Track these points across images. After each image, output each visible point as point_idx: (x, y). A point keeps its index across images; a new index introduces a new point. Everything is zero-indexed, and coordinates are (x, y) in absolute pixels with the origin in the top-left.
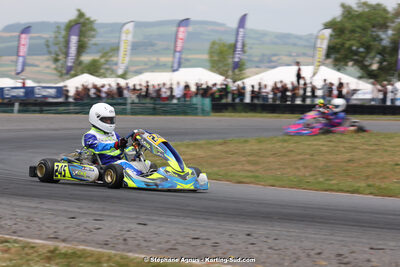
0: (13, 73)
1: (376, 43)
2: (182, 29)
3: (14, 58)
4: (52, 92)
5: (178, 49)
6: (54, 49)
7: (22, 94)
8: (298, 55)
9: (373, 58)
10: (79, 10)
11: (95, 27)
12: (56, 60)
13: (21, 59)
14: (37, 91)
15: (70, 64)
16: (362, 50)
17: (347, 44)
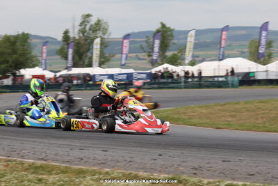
0: (119, 65)
2: (224, 33)
3: (120, 55)
4: (144, 76)
5: (223, 46)
6: (147, 49)
7: (125, 78)
10: (162, 23)
11: (174, 34)
12: (150, 56)
13: (124, 56)
14: (134, 76)
15: (155, 58)
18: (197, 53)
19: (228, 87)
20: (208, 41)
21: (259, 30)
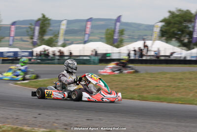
1: (186, 29)
3: (8, 38)
4: (27, 54)
5: (87, 33)
7: (12, 55)
9: (185, 36)
10: (43, 14)
11: (51, 22)
13: (12, 38)
14: (19, 54)
15: (35, 40)
16: (179, 33)
17: (172, 30)
18: (67, 38)
19: (90, 64)
20: (76, 28)
21: (114, 22)
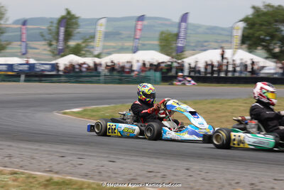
0: (19, 54)
1: (277, 33)
2: (140, 23)
3: (19, 43)
5: (137, 37)
6: (48, 37)
7: (26, 69)
8: (223, 42)
9: (275, 44)
10: (67, 9)
11: (79, 21)
12: (50, 45)
13: (24, 44)
14: (37, 66)
15: (60, 47)
16: (268, 38)
17: (257, 34)
